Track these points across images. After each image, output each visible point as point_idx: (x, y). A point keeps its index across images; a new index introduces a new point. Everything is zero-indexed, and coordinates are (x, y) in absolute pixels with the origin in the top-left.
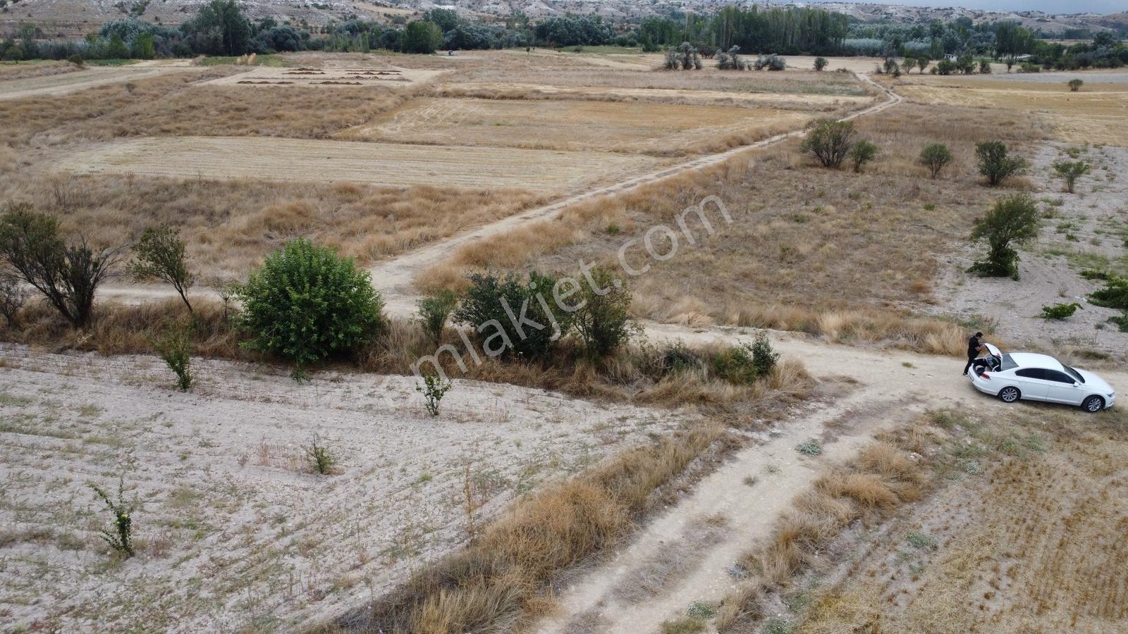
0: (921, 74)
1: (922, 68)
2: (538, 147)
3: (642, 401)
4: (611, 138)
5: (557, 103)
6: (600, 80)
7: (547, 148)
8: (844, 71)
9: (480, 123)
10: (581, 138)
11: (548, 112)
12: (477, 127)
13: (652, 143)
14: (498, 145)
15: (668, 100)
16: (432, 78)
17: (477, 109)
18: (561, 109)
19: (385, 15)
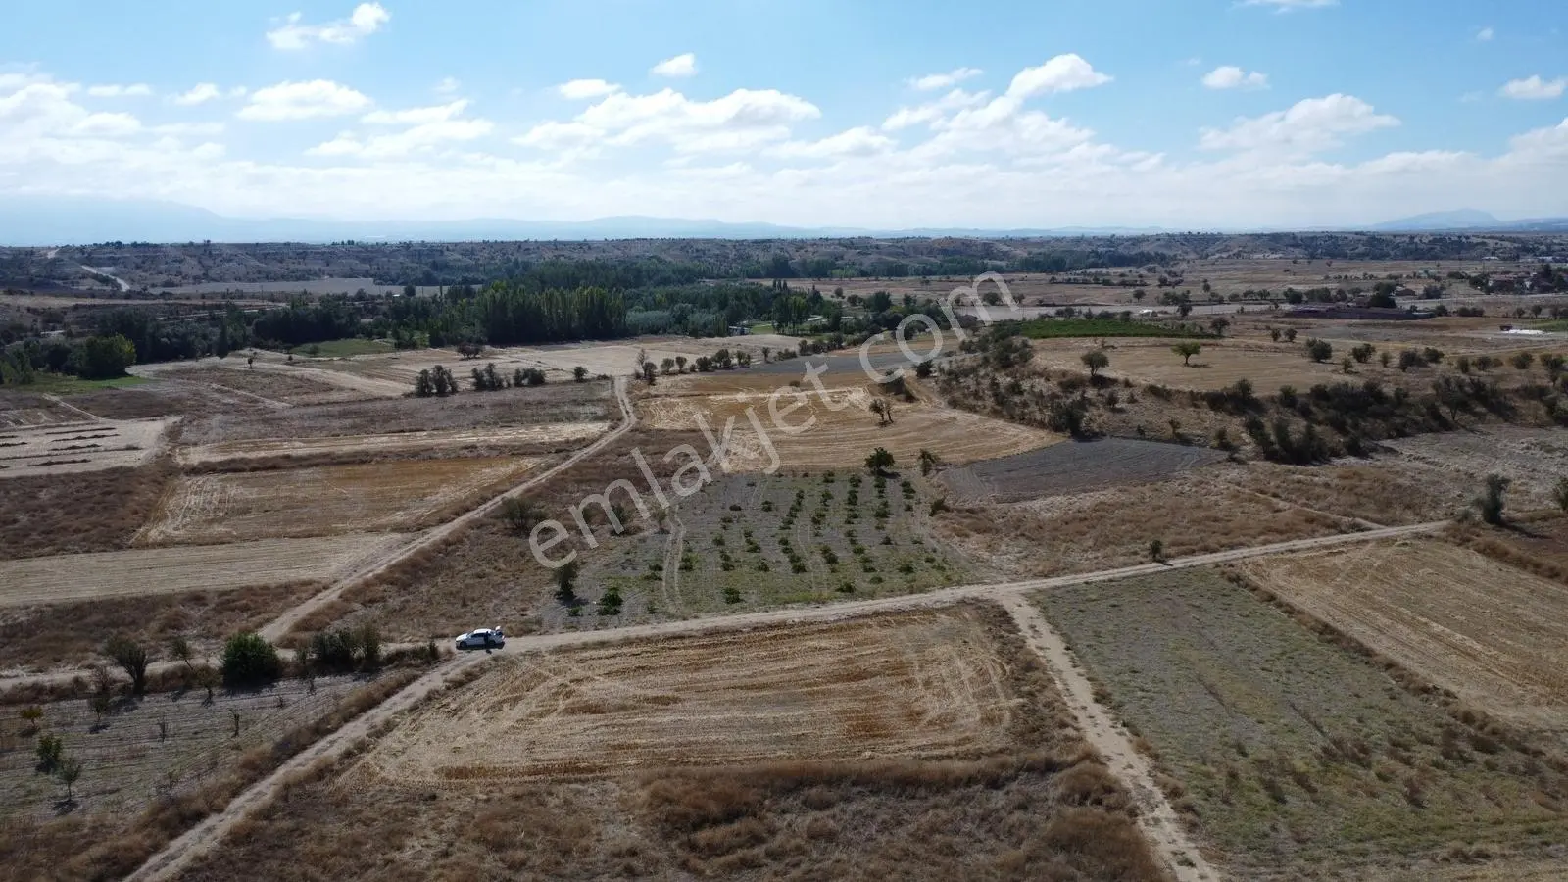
0: (682, 372)
1: (681, 366)
2: (310, 536)
3: (390, 669)
4: (366, 515)
5: (310, 471)
6: (348, 422)
7: (317, 536)
8: (605, 378)
9: (247, 511)
10: (344, 519)
11: (304, 485)
12: (248, 516)
13: (399, 517)
14: (278, 536)
15: (415, 454)
16: (160, 438)
17: (237, 490)
18: (316, 480)
19: (29, 309)
